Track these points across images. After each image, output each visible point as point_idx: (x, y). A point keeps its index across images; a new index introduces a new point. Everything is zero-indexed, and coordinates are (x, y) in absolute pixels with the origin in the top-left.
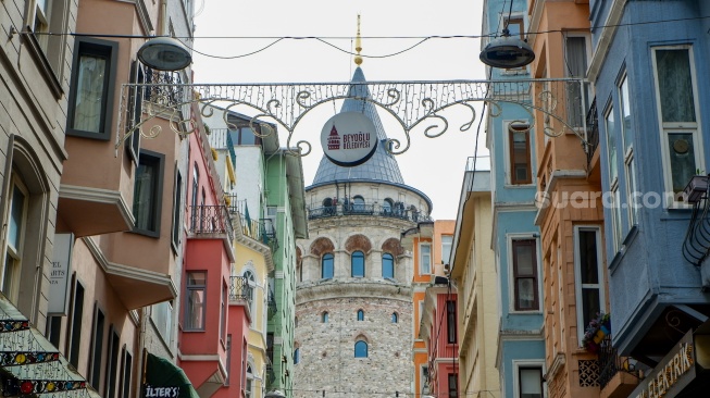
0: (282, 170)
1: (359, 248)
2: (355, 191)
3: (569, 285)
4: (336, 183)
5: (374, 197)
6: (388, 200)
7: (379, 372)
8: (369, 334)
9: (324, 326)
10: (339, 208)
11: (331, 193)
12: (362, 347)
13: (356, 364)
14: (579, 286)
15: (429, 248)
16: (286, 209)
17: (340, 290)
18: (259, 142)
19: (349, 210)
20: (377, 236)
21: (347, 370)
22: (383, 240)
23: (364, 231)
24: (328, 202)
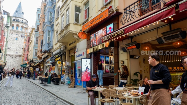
0: (10, 18)
1: (18, 26)
2: (18, 18)
3: (40, 45)
4: (16, 17)
5: (20, 20)
6: (22, 20)
7: (19, 42)
8: (18, 37)
9: (12, 35)
10: (16, 20)
11: (15, 18)
12: (17, 39)
13: (16, 41)
14: (41, 45)
15: (27, 30)
16: (10, 23)
17: (14, 31)
18: (7, 14)
19: (17, 21)
20: (20, 25)
21: (14, 41)
22: (21, 25)
23: (19, 24)
24: (14, 19)
